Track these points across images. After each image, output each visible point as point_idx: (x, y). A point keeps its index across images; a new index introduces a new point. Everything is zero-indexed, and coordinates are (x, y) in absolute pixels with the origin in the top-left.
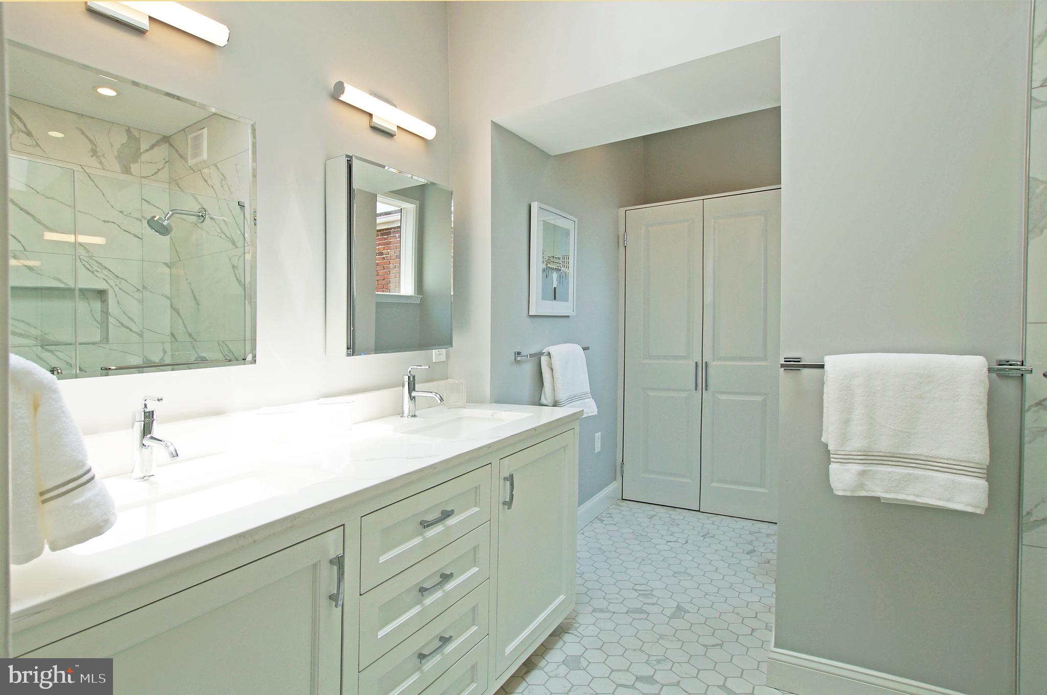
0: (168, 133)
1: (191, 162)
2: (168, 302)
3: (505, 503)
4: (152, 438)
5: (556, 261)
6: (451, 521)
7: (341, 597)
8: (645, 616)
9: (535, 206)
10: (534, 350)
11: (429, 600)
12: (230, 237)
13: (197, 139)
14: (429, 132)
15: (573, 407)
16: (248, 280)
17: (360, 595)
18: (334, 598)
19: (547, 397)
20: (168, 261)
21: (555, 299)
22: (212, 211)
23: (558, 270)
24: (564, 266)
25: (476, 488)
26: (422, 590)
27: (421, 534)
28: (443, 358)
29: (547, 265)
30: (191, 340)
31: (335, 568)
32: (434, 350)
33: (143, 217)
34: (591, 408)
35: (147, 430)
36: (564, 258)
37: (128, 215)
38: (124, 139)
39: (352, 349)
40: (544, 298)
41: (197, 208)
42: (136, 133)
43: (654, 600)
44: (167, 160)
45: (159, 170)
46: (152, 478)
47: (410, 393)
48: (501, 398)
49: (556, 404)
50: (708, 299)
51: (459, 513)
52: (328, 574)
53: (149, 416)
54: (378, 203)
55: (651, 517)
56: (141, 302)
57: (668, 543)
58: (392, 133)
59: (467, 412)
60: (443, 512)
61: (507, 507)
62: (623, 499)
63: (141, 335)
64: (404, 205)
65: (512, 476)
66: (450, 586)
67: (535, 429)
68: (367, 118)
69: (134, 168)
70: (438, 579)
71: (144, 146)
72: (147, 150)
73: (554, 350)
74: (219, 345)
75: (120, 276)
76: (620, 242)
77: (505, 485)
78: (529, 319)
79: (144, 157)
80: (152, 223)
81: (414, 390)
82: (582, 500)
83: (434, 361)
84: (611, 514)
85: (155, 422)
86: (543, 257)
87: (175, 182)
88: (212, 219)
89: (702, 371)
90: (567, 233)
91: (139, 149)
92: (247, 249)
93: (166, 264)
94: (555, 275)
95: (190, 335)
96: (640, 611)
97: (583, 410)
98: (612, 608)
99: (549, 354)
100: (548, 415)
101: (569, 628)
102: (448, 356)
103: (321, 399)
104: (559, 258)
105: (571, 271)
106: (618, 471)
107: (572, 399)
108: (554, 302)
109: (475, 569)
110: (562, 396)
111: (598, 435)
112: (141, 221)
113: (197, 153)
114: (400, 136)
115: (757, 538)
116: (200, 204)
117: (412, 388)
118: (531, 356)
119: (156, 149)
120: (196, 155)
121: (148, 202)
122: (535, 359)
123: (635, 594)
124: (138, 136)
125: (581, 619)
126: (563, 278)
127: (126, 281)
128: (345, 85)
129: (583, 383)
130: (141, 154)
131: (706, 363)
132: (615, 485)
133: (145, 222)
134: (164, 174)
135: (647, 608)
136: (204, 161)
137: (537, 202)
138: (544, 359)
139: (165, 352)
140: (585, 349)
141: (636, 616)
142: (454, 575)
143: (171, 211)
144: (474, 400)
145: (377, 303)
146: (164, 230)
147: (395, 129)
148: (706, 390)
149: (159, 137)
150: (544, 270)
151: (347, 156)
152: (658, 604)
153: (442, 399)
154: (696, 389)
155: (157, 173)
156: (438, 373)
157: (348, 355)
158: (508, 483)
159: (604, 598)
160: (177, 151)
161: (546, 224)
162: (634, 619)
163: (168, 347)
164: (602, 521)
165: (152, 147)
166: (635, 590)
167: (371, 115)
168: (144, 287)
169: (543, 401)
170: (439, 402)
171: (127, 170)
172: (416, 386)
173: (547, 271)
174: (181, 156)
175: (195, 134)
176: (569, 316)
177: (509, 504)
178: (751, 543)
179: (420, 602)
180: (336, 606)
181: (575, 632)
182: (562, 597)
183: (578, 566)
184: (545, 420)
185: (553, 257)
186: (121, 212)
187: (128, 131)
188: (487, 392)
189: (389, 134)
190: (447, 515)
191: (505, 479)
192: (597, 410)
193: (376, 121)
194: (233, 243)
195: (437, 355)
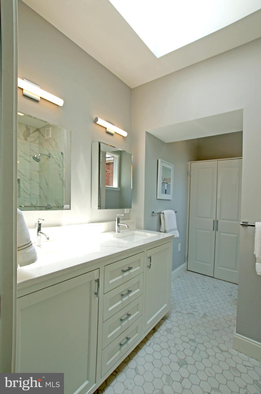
0: (39, 128)
1: (46, 138)
2: (38, 185)
3: (148, 266)
4: (41, 232)
5: (167, 180)
6: (131, 271)
7: (98, 293)
8: (193, 316)
9: (160, 161)
10: (158, 211)
11: (125, 299)
12: (58, 163)
13: (48, 130)
14: (125, 134)
15: (170, 233)
16: (64, 179)
17: (104, 294)
18: (96, 294)
19: (162, 229)
20: (38, 170)
21: (166, 193)
22: (53, 154)
23: (167, 183)
24: (169, 182)
25: (139, 260)
26: (122, 295)
27: (122, 274)
28: (128, 212)
29: (163, 181)
30: (46, 198)
31: (97, 283)
32: (125, 209)
33: (31, 155)
34: (177, 235)
35: (39, 230)
36: (169, 179)
37: (26, 154)
38: (25, 129)
39: (100, 207)
40: (162, 193)
41: (48, 153)
42: (29, 127)
43: (196, 310)
44: (38, 136)
45: (36, 140)
46: (40, 246)
47: (118, 224)
48: (148, 228)
49: (165, 232)
50: (219, 197)
51: (134, 268)
52: (95, 285)
53: (40, 225)
54: (106, 155)
55: (197, 278)
56: (30, 184)
57: (203, 289)
58: (113, 134)
59: (136, 232)
60: (129, 268)
61: (149, 268)
62: (187, 270)
63: (30, 195)
64: (115, 156)
65: (151, 257)
66: (131, 295)
67: (158, 240)
68: (105, 129)
69: (28, 139)
70: (126, 292)
71: (31, 132)
72: (32, 133)
73: (165, 212)
74: (55, 200)
75: (24, 175)
76: (188, 174)
77: (148, 260)
78: (157, 200)
79: (31, 135)
80: (34, 158)
81: (119, 223)
82: (173, 269)
83: (125, 213)
84: (183, 275)
85: (41, 227)
86: (162, 178)
87: (40, 144)
88: (53, 157)
89: (216, 223)
90: (170, 170)
91: (30, 133)
92: (64, 168)
93: (38, 171)
94: (166, 185)
95: (45, 196)
96: (192, 314)
97: (174, 235)
98: (182, 311)
99: (163, 213)
100: (163, 236)
101: (168, 317)
102: (130, 211)
103: (90, 223)
104: (167, 179)
105: (171, 184)
106: (186, 259)
107: (171, 230)
108: (166, 195)
109: (138, 290)
110: (167, 229)
111: (179, 244)
112: (30, 156)
113: (48, 135)
114: (115, 135)
115: (233, 290)
116: (49, 152)
117: (118, 222)
118: (157, 213)
119: (35, 133)
120: (47, 136)
121: (32, 150)
122: (159, 215)
123: (190, 307)
124: (29, 128)
125: (172, 314)
126: (169, 186)
127: (26, 176)
128: (99, 118)
129: (174, 224)
130: (30, 134)
131: (217, 221)
132: (185, 264)
133: (32, 157)
134: (37, 141)
135: (194, 313)
136: (50, 138)
137: (160, 159)
138: (162, 215)
139: (37, 202)
140: (176, 212)
141: (190, 315)
142: (132, 291)
143: (40, 154)
144: (138, 228)
145: (106, 190)
146: (37, 160)
147: (114, 133)
148: (217, 231)
149: (36, 129)
150: (162, 183)
151: (99, 142)
152: (198, 312)
153: (128, 227)
154: (213, 230)
155: (35, 141)
156: (127, 217)
157: (99, 209)
158: (149, 259)
159: (180, 307)
160: (41, 134)
161: (163, 166)
162: (189, 317)
163: (38, 200)
164: (180, 278)
165: (34, 132)
166: (191, 306)
167: (106, 128)
168: (31, 179)
169: (161, 230)
170: (127, 228)
171: (26, 139)
172: (120, 221)
173: (163, 183)
174: (43, 136)
175: (47, 129)
176: (170, 200)
177: (149, 267)
178: (231, 292)
179: (121, 300)
180: (97, 297)
181: (170, 319)
182: (166, 305)
183: (171, 294)
184: (161, 238)
185: (165, 179)
186: (24, 153)
187: (27, 126)
188: (142, 225)
189: (111, 134)
190: (130, 269)
191: (148, 258)
192: (179, 235)
193: (108, 130)
194: (59, 166)
195: (127, 211)
